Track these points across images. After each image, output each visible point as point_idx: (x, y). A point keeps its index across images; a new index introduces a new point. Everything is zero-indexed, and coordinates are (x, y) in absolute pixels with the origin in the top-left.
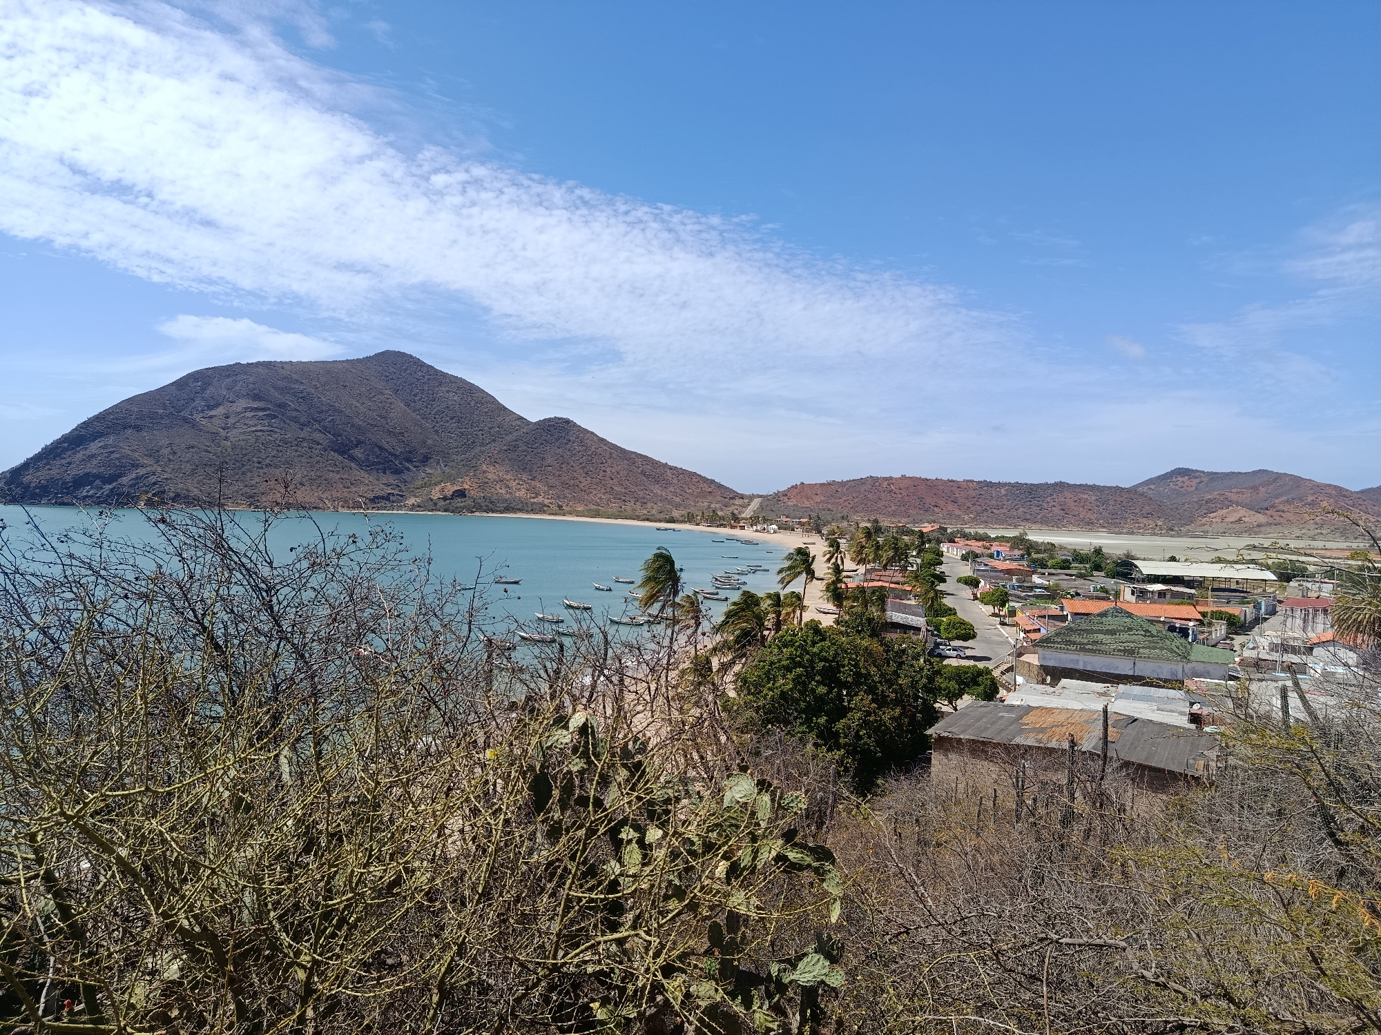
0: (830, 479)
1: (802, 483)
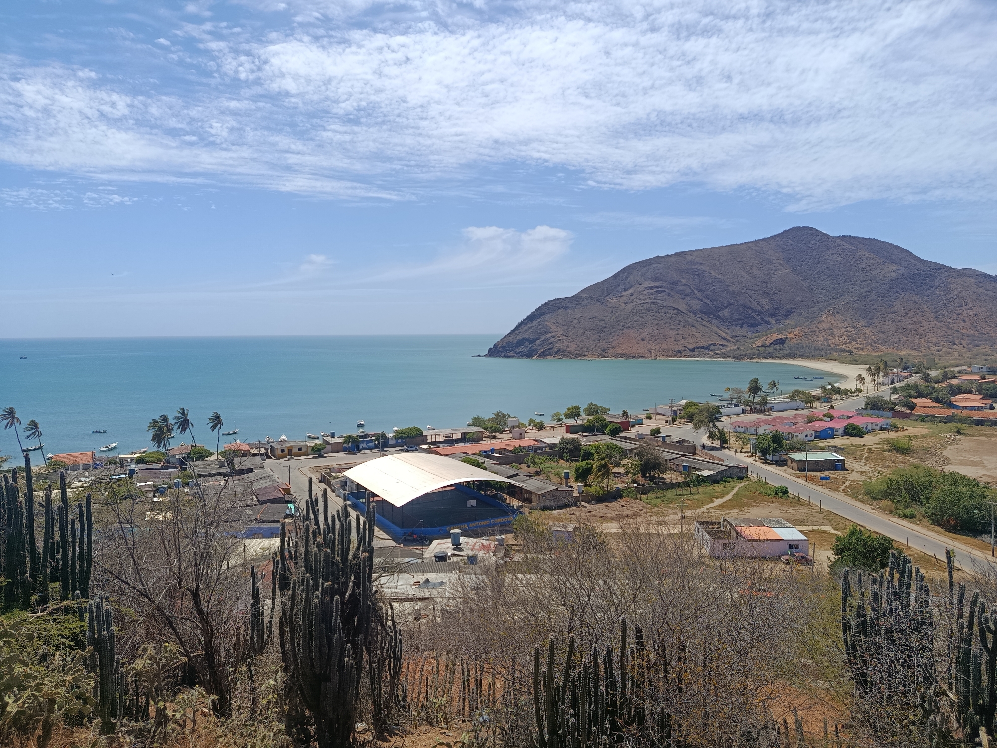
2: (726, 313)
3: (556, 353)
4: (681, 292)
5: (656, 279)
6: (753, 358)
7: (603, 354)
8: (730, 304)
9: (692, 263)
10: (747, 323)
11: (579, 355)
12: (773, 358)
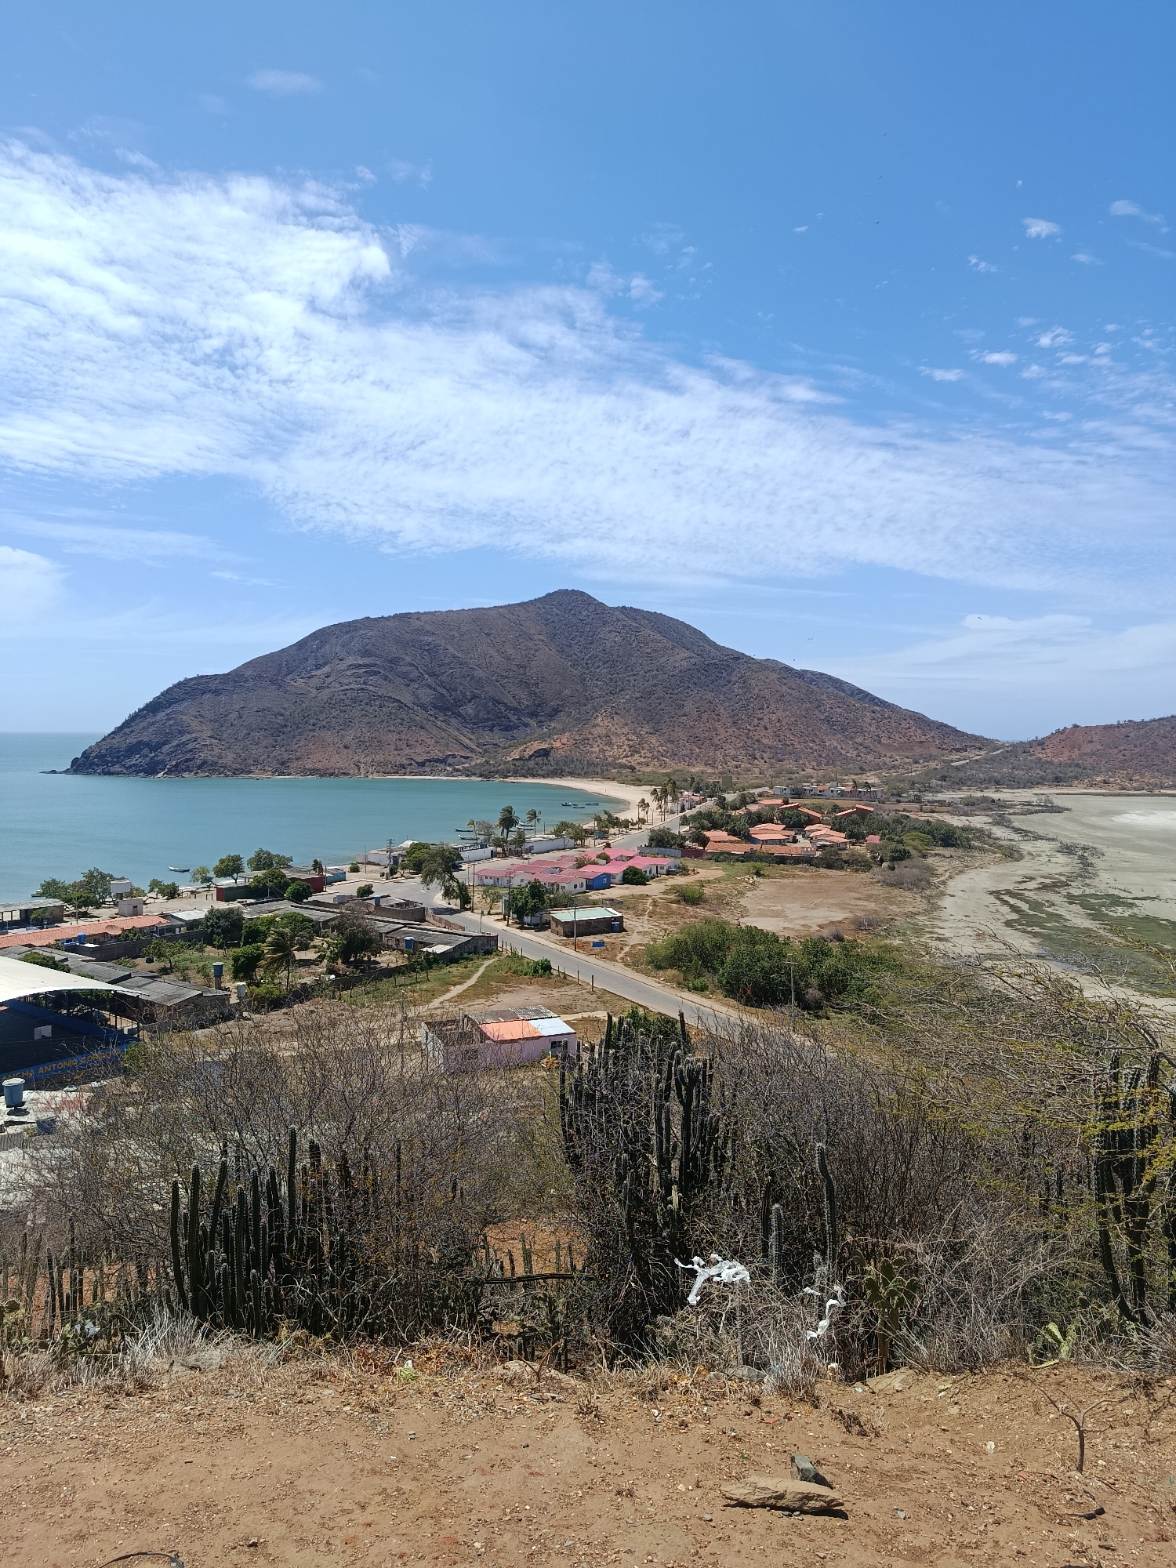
0: (1123, 718)
1: (1076, 726)
2: (469, 709)
3: (199, 767)
4: (403, 675)
5: (366, 653)
6: (507, 777)
7: (282, 767)
8: (474, 697)
9: (419, 631)
10: (500, 725)
11: (241, 770)
12: (534, 776)
